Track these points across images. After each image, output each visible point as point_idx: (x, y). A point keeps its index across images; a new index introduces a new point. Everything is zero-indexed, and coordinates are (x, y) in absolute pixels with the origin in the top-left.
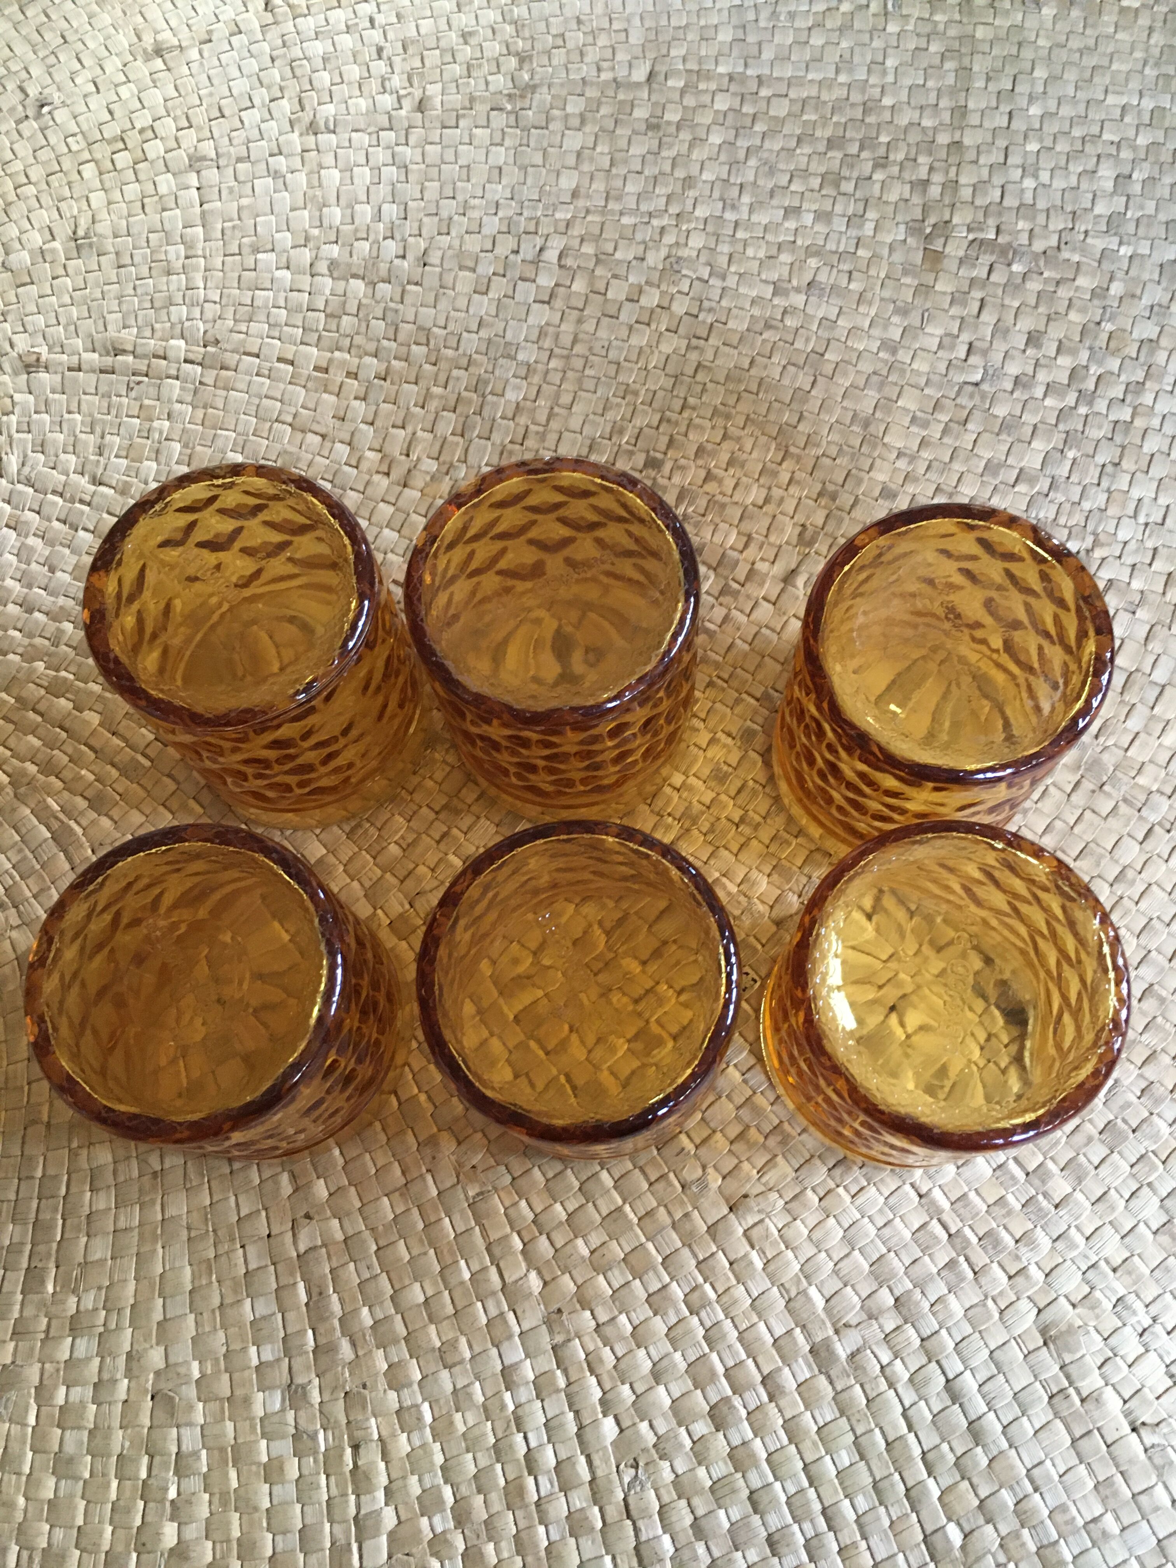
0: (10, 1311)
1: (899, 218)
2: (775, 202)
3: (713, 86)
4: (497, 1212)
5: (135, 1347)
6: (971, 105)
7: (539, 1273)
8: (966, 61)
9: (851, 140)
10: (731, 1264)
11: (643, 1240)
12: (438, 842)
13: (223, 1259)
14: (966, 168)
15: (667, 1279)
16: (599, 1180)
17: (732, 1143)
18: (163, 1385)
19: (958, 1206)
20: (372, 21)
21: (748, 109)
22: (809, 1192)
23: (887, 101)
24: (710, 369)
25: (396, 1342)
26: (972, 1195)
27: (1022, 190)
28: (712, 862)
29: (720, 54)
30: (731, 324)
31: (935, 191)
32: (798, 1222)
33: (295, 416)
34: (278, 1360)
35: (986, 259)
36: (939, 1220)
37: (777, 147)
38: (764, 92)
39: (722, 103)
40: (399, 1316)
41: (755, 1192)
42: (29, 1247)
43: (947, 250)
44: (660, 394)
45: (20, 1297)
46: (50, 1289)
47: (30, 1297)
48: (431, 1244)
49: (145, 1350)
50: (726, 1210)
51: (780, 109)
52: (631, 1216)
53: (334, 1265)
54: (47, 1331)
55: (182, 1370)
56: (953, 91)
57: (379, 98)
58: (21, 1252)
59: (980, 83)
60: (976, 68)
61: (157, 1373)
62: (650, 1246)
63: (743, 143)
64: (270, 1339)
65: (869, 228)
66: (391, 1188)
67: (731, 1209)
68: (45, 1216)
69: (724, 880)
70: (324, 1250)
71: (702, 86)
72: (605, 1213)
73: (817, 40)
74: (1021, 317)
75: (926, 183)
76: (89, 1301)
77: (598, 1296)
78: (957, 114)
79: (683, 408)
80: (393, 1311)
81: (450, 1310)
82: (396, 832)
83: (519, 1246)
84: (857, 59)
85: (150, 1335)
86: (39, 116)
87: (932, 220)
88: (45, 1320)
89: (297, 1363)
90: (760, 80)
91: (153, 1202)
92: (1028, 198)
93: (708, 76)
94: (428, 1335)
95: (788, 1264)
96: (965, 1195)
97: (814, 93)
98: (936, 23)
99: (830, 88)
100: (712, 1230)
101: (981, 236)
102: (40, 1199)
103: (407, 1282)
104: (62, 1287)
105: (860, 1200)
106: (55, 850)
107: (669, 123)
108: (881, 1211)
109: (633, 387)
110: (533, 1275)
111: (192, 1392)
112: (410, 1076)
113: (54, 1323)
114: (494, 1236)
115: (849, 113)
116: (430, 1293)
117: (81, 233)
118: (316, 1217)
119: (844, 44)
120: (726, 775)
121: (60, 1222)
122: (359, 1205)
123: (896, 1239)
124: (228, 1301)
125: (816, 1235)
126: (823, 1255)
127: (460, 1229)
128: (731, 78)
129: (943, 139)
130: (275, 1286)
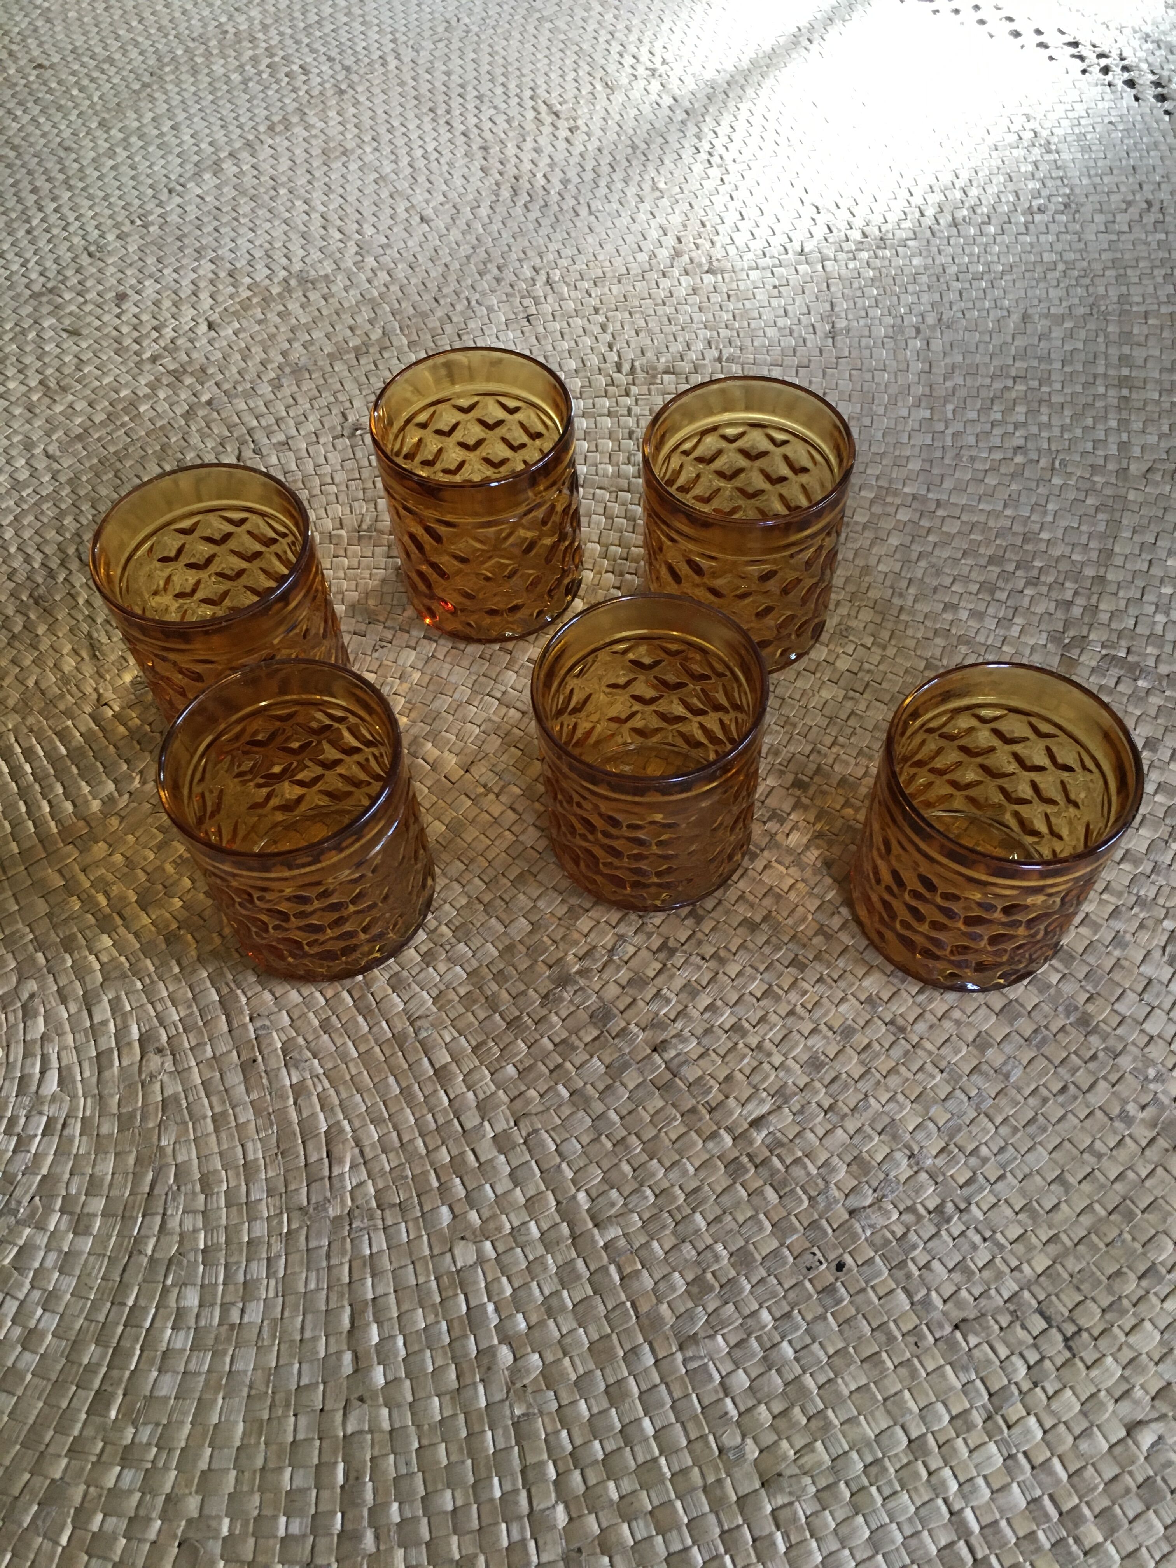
0: (72, 1428)
1: (1042, 627)
2: (936, 597)
3: (898, 501)
4: (538, 1436)
5: (176, 1490)
6: (1117, 549)
7: (567, 1508)
8: (1117, 516)
9: (1010, 560)
10: (754, 1541)
11: (673, 1496)
12: (551, 1071)
13: (275, 1422)
14: (1106, 598)
15: (689, 1542)
16: (640, 1425)
17: (774, 1417)
18: (191, 1534)
19: (987, 1531)
20: (629, 410)
21: (925, 523)
22: (842, 1485)
23: (1045, 535)
24: (861, 717)
25: (417, 1544)
26: (1003, 1523)
27: (1154, 623)
28: (797, 1141)
29: (907, 478)
30: (885, 685)
31: (1077, 611)
32: (827, 1512)
33: (504, 693)
34: (304, 1536)
35: (1115, 672)
36: (967, 1543)
37: (945, 554)
38: (940, 513)
39: (904, 515)
40: (425, 1520)
41: (788, 1472)
42: (104, 1369)
43: (1082, 659)
44: (815, 730)
45: (83, 1416)
46: (113, 1414)
47: (93, 1417)
48: (471, 1455)
49: (185, 1495)
50: (757, 1485)
51: (952, 527)
52: (666, 1469)
53: (376, 1453)
54: (100, 1455)
55: (213, 1524)
56: (1103, 536)
57: (623, 467)
58: (96, 1372)
59: (1127, 534)
60: (1125, 522)
61: (190, 1521)
62: (678, 1504)
63: (917, 548)
64: (301, 1513)
65: (1015, 631)
66: (443, 1389)
67: (763, 1485)
68: (126, 1344)
69: (806, 1160)
70: (369, 1437)
71: (889, 500)
72: (640, 1460)
73: (991, 480)
74: (1141, 724)
75: (1069, 604)
76: (145, 1434)
77: (621, 1543)
78: (1103, 555)
79: (834, 744)
80: (421, 1513)
81: (475, 1525)
82: (516, 1055)
83: (552, 1475)
84: (1023, 499)
85: (192, 1482)
86: (352, 435)
87: (1072, 633)
88: (100, 1445)
89: (322, 1542)
90: (939, 504)
91: (225, 1352)
92: (1159, 630)
93: (896, 493)
94: (449, 1544)
95: (810, 1553)
96: (996, 1522)
97: (983, 519)
98: (1095, 482)
99: (998, 517)
100: (741, 1500)
101: (1113, 652)
102: (125, 1326)
103: (440, 1487)
104: (124, 1415)
105: (891, 1504)
106: (219, 1011)
107: (856, 523)
108: (910, 1520)
109: (793, 719)
110: (560, 1508)
111: (216, 1547)
112: (483, 1285)
113: (109, 1448)
114: (531, 1459)
115: (1010, 539)
116: (459, 1503)
117: (365, 527)
118: (369, 1402)
119: (1014, 487)
120: (822, 1065)
121: (138, 1352)
122: (410, 1399)
123: (922, 1552)
124: (271, 1465)
125: (844, 1530)
126: (847, 1552)
127: (501, 1445)
128: (914, 497)
129: (1090, 572)
130: (316, 1461)
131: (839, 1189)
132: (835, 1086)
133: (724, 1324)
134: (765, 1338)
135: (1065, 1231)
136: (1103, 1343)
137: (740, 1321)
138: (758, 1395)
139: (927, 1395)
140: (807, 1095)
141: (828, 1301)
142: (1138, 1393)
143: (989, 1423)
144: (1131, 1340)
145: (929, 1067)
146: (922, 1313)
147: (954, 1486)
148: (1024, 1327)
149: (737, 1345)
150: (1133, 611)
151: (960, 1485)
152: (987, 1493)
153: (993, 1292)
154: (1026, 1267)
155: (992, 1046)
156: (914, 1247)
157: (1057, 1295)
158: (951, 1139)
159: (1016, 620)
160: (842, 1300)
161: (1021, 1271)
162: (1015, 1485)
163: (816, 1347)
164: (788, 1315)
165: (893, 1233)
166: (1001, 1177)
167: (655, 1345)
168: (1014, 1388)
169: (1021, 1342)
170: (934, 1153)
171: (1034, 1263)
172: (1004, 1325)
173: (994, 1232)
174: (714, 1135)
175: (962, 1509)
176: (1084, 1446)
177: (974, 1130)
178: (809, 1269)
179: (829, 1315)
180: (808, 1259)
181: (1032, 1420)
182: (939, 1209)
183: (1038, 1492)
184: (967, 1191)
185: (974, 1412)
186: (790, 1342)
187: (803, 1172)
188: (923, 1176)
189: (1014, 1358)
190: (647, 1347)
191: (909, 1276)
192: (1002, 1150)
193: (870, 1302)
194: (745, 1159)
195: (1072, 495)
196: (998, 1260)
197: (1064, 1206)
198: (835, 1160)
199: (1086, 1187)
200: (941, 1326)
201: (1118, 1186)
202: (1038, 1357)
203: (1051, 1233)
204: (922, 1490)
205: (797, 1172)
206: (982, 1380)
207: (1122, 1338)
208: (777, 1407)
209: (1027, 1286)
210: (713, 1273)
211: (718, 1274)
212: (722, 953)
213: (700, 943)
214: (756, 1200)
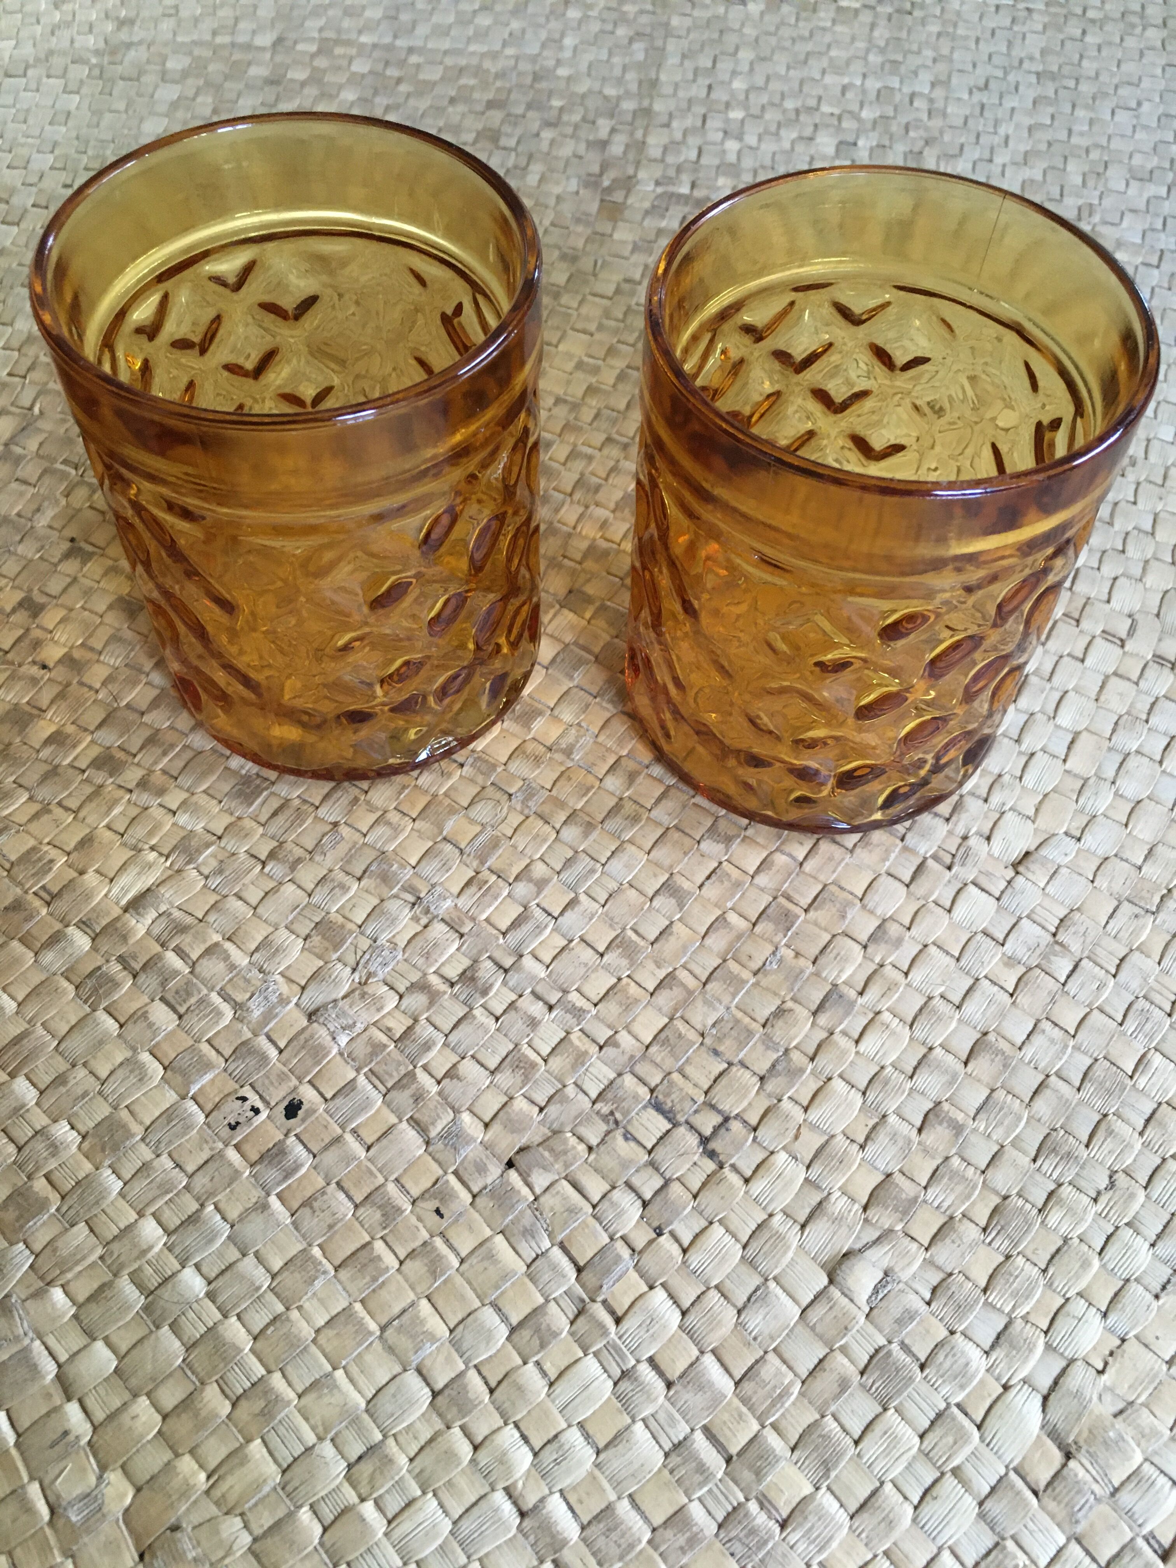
131: (291, 981)
132: (281, 819)
133: (64, 1266)
134: (149, 1271)
135: (684, 967)
136: (765, 1134)
137: (99, 1251)
138: (134, 1382)
139: (462, 1298)
140: (229, 844)
141: (271, 1174)
142: (838, 1204)
143: (581, 1320)
144: (814, 1115)
146: (446, 1156)
147: (523, 1459)
148: (628, 1136)
149: (92, 1298)
150: (694, 141)
151: (536, 1454)
152: (588, 1454)
153: (571, 1091)
154: (624, 1038)
155: (541, 713)
156: (427, 1046)
157: (681, 1071)
158: (483, 863)
159: (532, 167)
160: (297, 1167)
161: (616, 1045)
162: (639, 1426)
163: (249, 1264)
164: (193, 1219)
165: (388, 1031)
166: (572, 904)
168: (620, 1246)
169: (625, 1164)
170: (456, 890)
171: (636, 1028)
172: (594, 1142)
173: (565, 992)
174: (55, 939)
175: (542, 1500)
176: (755, 1320)
177: (521, 841)
178: (233, 1127)
179: (273, 1200)
180: (233, 1110)
181: (660, 1294)
182: (468, 977)
183: (681, 1430)
184: (514, 938)
185: (552, 1307)
186: (197, 1266)
187: (222, 965)
188: (439, 929)
189: (616, 1195)
191: (418, 1098)
192: (569, 863)
193: (349, 1158)
194: (115, 968)
195: (595, 27)
196: (576, 1037)
197: (678, 928)
198: (283, 935)
199: (712, 891)
200: (481, 1169)
201: (762, 880)
202: (658, 1182)
203: (662, 974)
204: (462, 1483)
205: (212, 968)
206: (562, 1247)
207: (798, 1114)
208: (170, 1397)
209: (631, 1066)
210: (47, 1177)
211: (56, 1177)
212: (76, 654)
213: (37, 644)
214: (134, 1031)
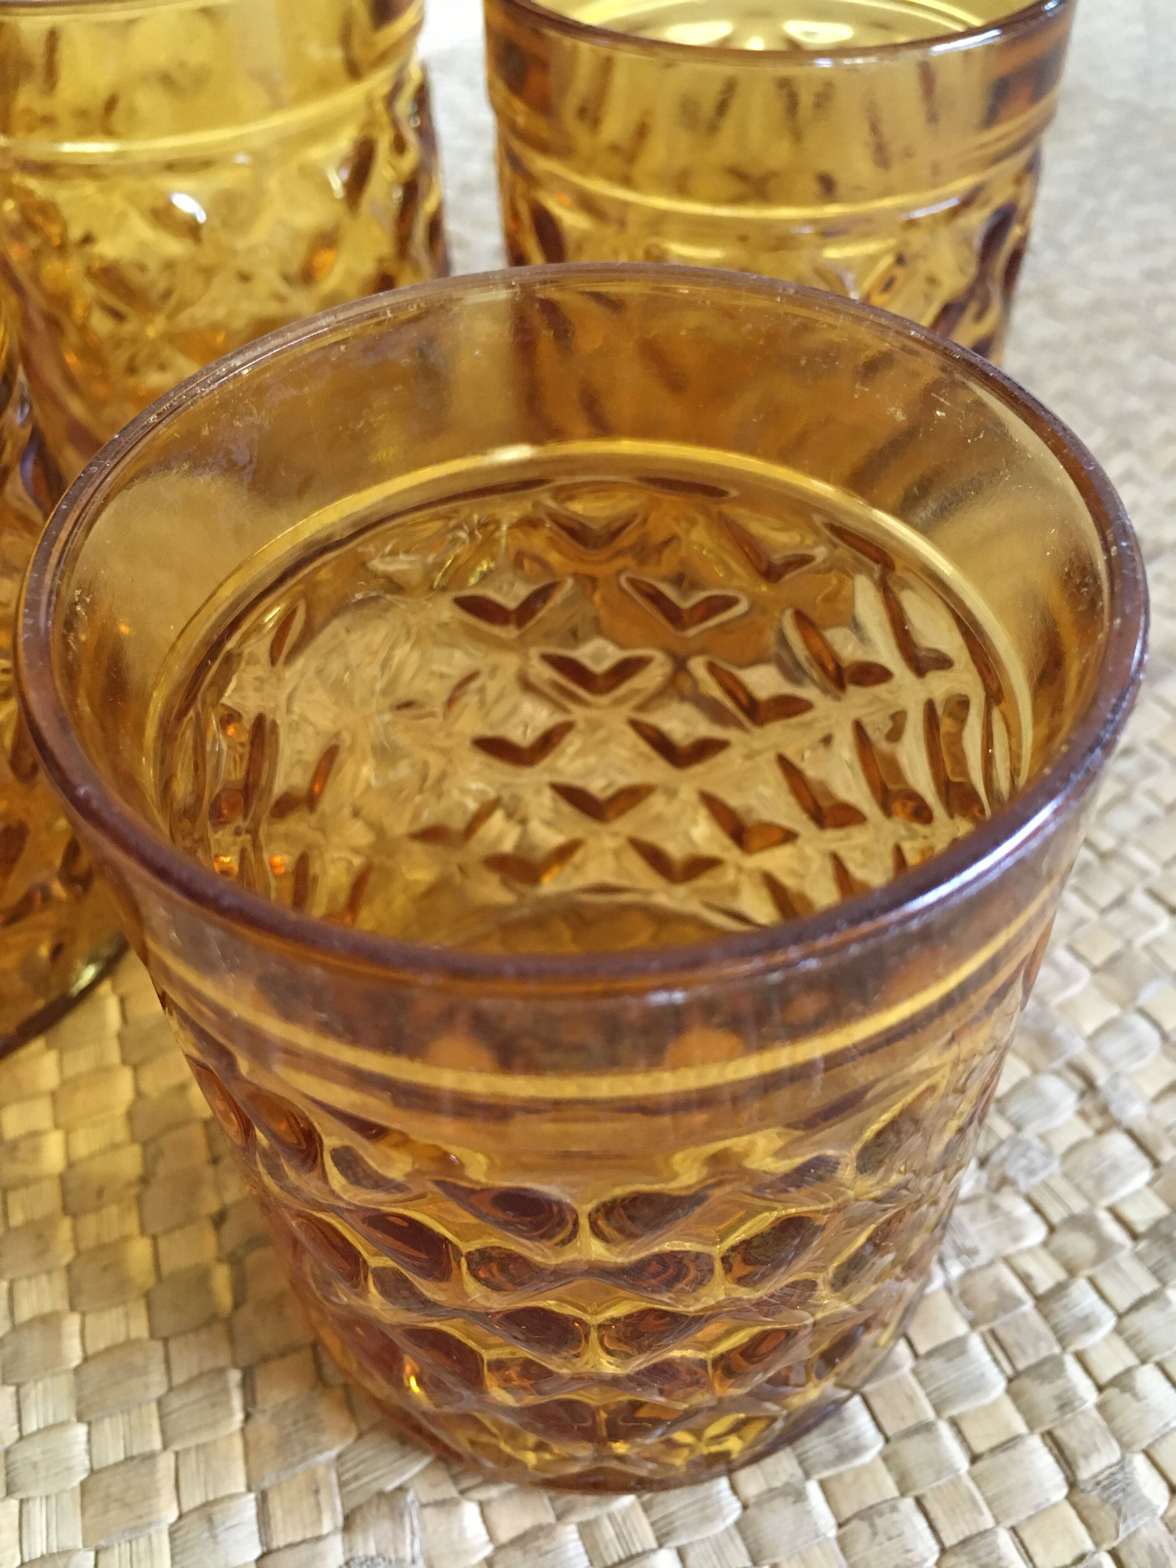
134: (608, 1531)
145: (1140, 900)
149: (521, 1541)
156: (1087, 1324)
160: (856, 1450)
165: (1025, 1279)
167: (275, 1505)
170: (1151, 1090)
179: (813, 1489)
188: (1120, 1144)
190: (249, 1506)
193: (943, 1467)
